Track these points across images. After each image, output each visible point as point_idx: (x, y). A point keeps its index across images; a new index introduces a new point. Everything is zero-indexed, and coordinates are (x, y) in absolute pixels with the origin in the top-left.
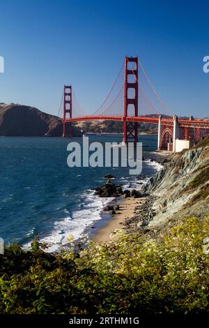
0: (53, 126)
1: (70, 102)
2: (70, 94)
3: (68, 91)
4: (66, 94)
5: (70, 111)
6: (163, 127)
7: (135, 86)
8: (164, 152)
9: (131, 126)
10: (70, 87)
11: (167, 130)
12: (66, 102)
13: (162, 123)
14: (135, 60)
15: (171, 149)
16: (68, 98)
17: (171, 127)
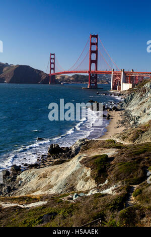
0: (44, 78)
1: (54, 63)
2: (54, 59)
3: (52, 57)
4: (51, 59)
5: (54, 69)
6: (115, 76)
7: (96, 52)
8: (115, 91)
9: (93, 76)
10: (54, 54)
11: (117, 78)
12: (51, 63)
13: (114, 73)
14: (96, 37)
15: (120, 89)
16: (52, 61)
17: (120, 76)
